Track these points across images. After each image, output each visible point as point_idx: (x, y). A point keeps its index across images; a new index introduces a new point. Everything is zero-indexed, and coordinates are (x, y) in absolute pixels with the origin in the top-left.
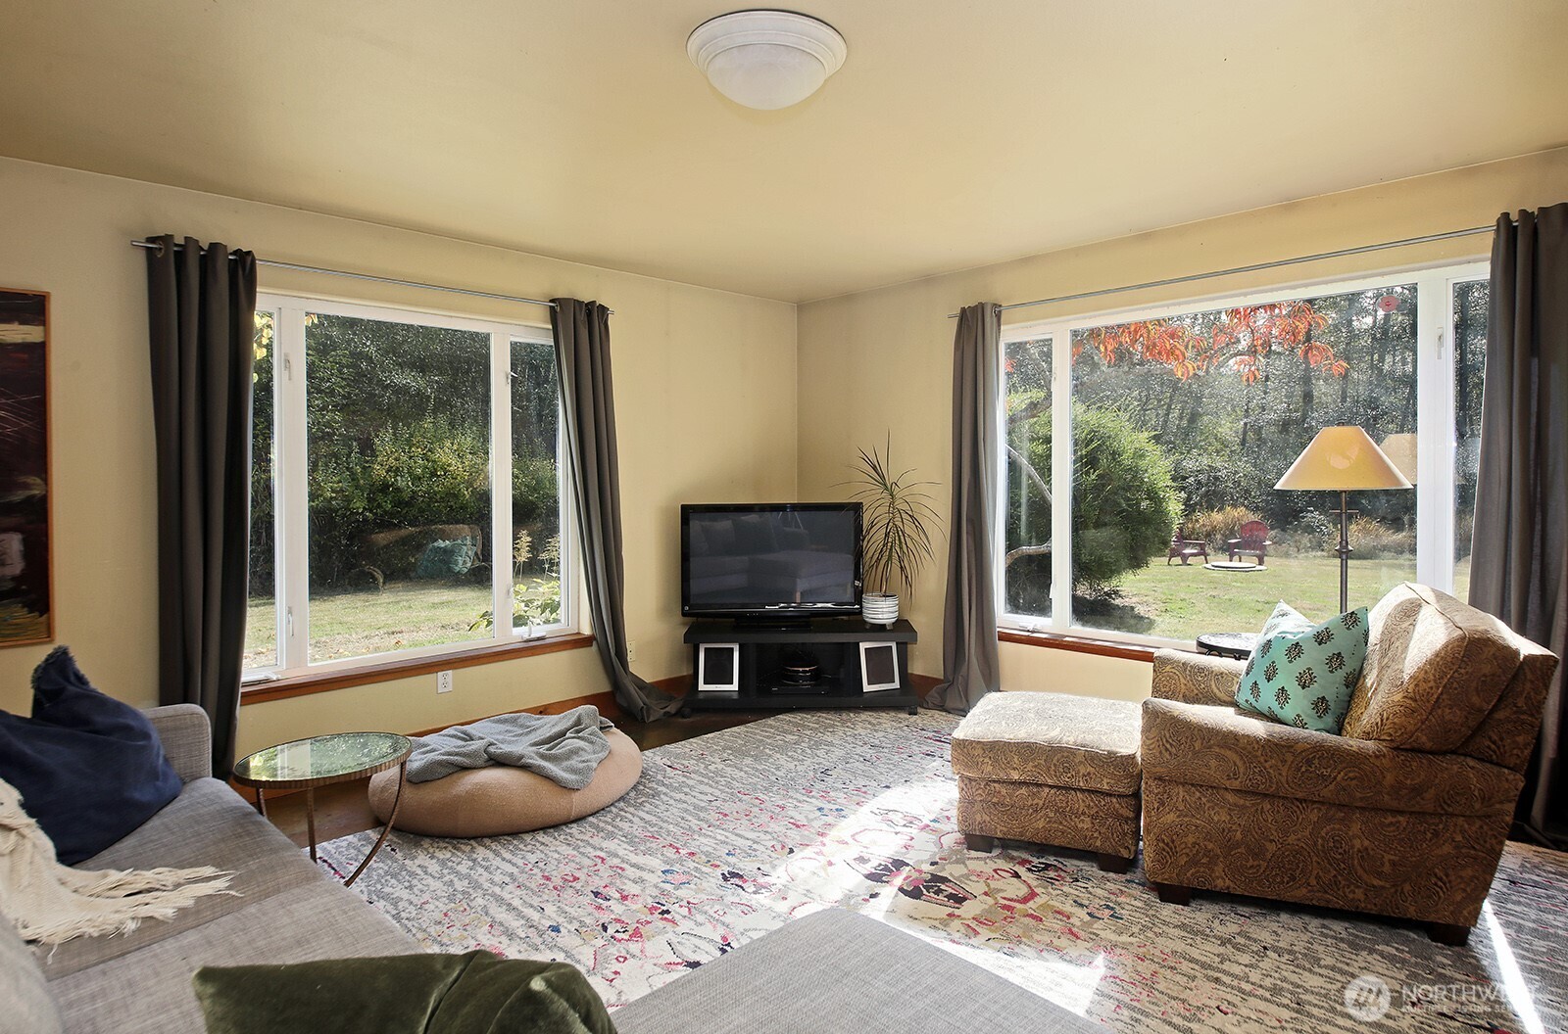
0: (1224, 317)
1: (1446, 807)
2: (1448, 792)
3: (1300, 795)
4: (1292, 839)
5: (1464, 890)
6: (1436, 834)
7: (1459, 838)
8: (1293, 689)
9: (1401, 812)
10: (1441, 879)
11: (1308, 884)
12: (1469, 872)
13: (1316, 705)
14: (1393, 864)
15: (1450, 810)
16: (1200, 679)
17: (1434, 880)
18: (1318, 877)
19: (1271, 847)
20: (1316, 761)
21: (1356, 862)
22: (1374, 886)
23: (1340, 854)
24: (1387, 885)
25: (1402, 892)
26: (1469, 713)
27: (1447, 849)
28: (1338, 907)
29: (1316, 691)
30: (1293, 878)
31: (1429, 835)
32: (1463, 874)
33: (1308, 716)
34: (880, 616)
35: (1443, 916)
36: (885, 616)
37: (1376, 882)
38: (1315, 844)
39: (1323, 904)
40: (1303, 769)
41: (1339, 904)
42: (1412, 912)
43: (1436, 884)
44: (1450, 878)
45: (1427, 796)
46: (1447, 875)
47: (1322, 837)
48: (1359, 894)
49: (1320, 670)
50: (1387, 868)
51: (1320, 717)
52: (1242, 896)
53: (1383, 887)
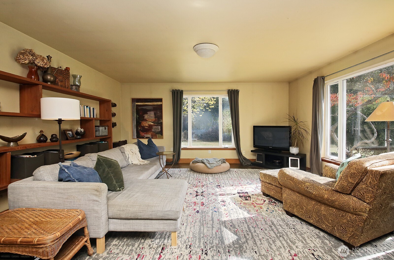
2: (342, 204)
4: (309, 207)
6: (343, 216)
7: (349, 218)
9: (334, 207)
10: (344, 229)
11: (313, 220)
14: (332, 220)
16: (333, 172)
17: (342, 228)
18: (315, 218)
19: (305, 208)
20: (309, 188)
21: (323, 217)
23: (319, 214)
24: (331, 226)
25: (334, 229)
26: (348, 183)
27: (345, 221)
30: (310, 217)
31: (341, 216)
34: (293, 152)
35: (345, 239)
36: (295, 152)
37: (328, 224)
38: (314, 210)
39: (317, 226)
40: (306, 189)
41: (320, 227)
42: (338, 236)
44: (346, 229)
45: (336, 203)
47: (315, 208)
48: (324, 226)
50: (330, 221)
52: (301, 218)
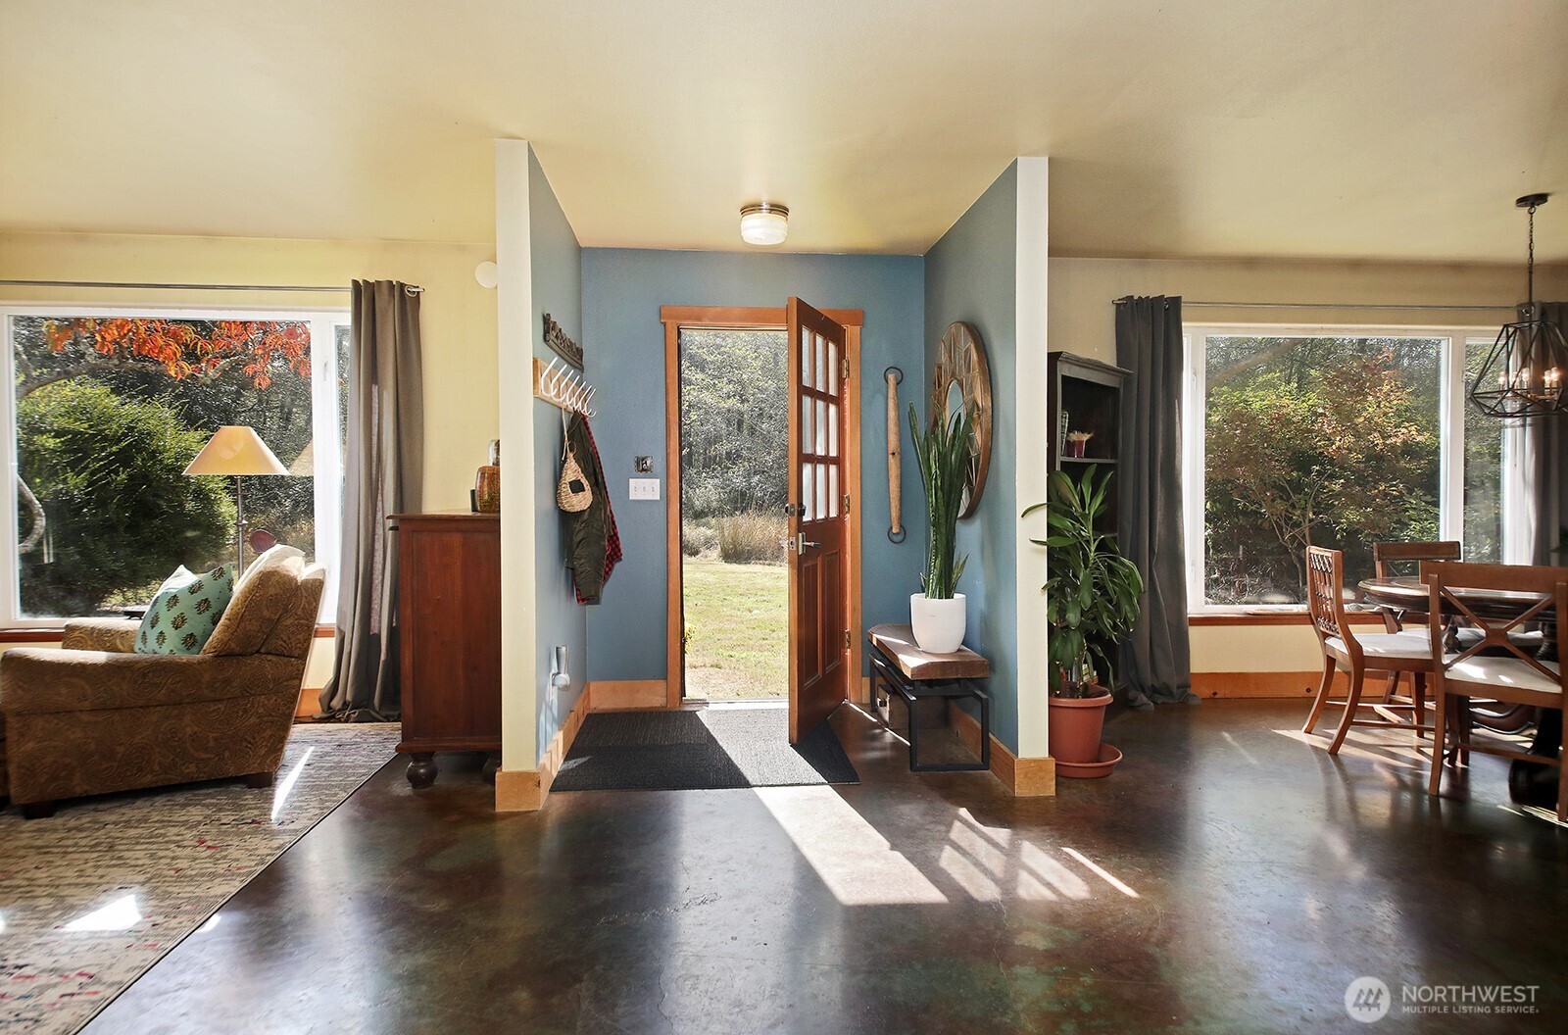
0: (223, 324)
1: (249, 690)
2: (250, 679)
3: (141, 703)
4: (137, 739)
5: (266, 746)
6: (245, 711)
7: (261, 711)
8: (169, 631)
9: (220, 700)
10: (250, 743)
11: (153, 771)
12: (269, 732)
13: (185, 641)
14: (216, 739)
15: (253, 692)
17: (245, 744)
18: (160, 764)
19: (121, 749)
20: (150, 675)
21: (188, 744)
22: (202, 759)
23: (176, 742)
24: (212, 756)
25: (224, 758)
26: (263, 623)
27: (253, 720)
28: (177, 782)
29: (186, 629)
30: (140, 770)
31: (241, 713)
32: (264, 735)
33: (179, 650)
35: (253, 769)
37: (204, 756)
38: (157, 738)
40: (140, 682)
41: (179, 780)
42: (232, 772)
43: (246, 746)
44: (256, 740)
45: (235, 684)
46: (254, 738)
47: (162, 732)
48: (192, 768)
49: (191, 615)
50: (211, 744)
51: (188, 649)
52: (100, 795)
53: (210, 759)
